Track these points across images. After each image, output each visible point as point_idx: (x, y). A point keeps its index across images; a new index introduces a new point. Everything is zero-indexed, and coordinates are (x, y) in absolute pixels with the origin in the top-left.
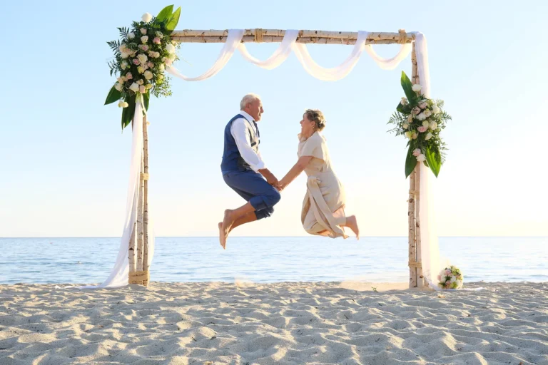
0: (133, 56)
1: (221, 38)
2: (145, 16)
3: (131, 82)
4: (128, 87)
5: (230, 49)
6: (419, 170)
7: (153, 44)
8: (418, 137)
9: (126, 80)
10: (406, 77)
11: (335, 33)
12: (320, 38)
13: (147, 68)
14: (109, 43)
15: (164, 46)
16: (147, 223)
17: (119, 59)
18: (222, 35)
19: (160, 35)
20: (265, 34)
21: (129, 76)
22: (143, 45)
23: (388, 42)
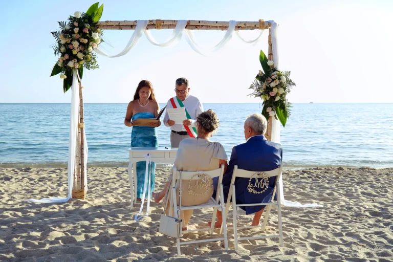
0: (69, 42)
1: (132, 26)
2: (76, 13)
3: (68, 61)
4: (66, 64)
5: (139, 35)
6: (271, 121)
7: (83, 32)
8: (270, 99)
9: (64, 60)
10: (264, 55)
11: (213, 22)
12: (202, 26)
13: (79, 50)
14: (52, 33)
15: (90, 34)
16: (83, 157)
17: (60, 44)
18: (133, 24)
19: (88, 26)
20: (162, 24)
21: (67, 57)
22: (76, 35)
23: (252, 28)
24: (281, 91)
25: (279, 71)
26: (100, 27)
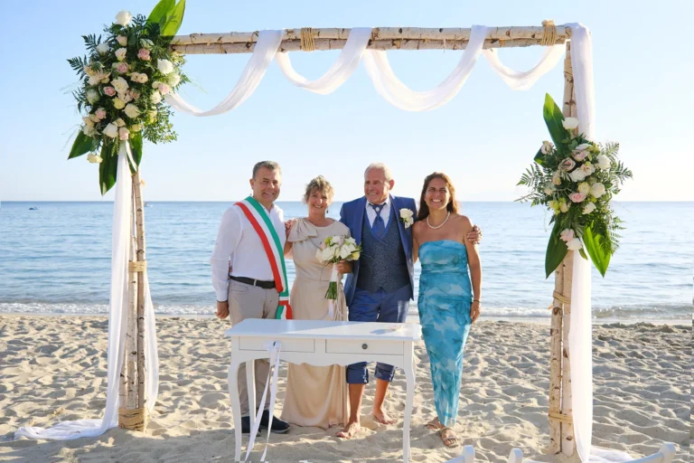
0: (107, 81)
1: (248, 45)
2: (121, 15)
3: (105, 122)
4: (101, 131)
5: (260, 63)
6: (571, 263)
7: (137, 59)
8: (570, 210)
9: (97, 120)
10: (555, 105)
11: (433, 30)
12: (407, 40)
13: (128, 98)
14: (70, 61)
15: (154, 62)
16: (142, 336)
17: (87, 86)
18: (249, 40)
19: (148, 44)
20: (316, 37)
21: (101, 113)
22: (120, 64)
23: (524, 42)
24: (599, 190)
25: (592, 143)
26: (178, 49)
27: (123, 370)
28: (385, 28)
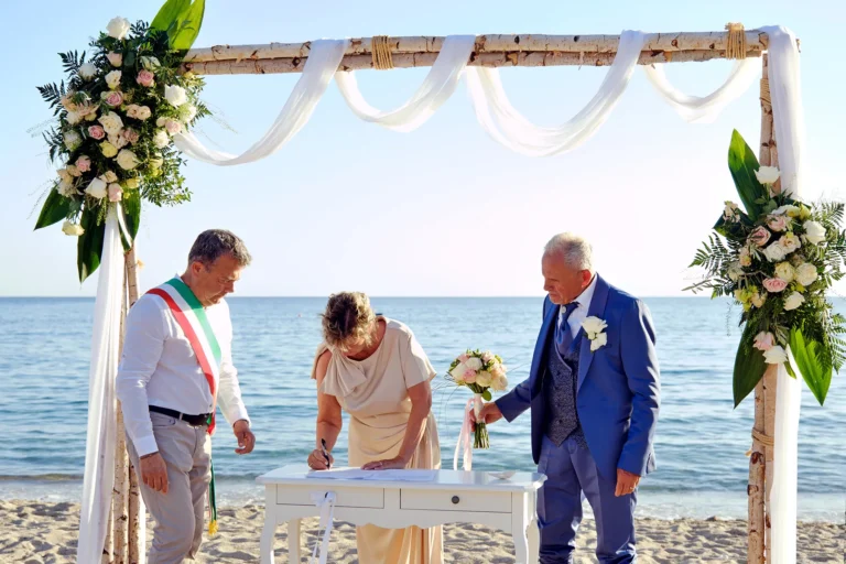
0: (92, 117)
1: (295, 61)
2: (114, 23)
3: (88, 176)
4: (83, 189)
5: (312, 89)
6: (774, 383)
7: (135, 84)
8: (765, 305)
9: (77, 174)
10: (747, 147)
11: (564, 38)
12: (528, 53)
13: (122, 142)
14: (40, 89)
15: (160, 89)
16: (136, 494)
17: (65, 126)
18: (298, 56)
19: (151, 63)
20: (394, 50)
21: (84, 164)
22: (111, 93)
23: (701, 55)
24: (807, 274)
25: (798, 204)
26: (194, 68)
27: (107, 545)
28: (494, 35)
